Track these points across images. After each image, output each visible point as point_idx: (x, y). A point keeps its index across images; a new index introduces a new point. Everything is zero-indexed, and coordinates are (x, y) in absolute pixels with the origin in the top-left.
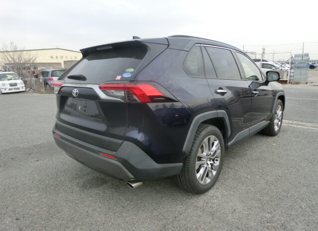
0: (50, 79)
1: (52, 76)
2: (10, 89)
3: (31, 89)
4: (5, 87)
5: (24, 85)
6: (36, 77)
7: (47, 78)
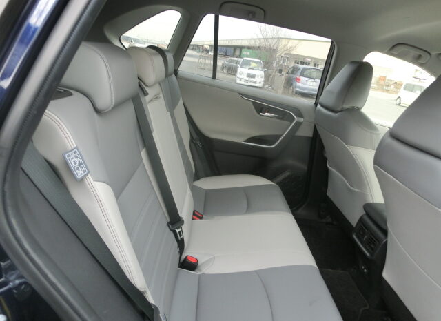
0: (297, 79)
1: (300, 76)
2: (246, 81)
3: (271, 86)
4: (241, 77)
5: (263, 79)
6: (280, 71)
7: (294, 76)
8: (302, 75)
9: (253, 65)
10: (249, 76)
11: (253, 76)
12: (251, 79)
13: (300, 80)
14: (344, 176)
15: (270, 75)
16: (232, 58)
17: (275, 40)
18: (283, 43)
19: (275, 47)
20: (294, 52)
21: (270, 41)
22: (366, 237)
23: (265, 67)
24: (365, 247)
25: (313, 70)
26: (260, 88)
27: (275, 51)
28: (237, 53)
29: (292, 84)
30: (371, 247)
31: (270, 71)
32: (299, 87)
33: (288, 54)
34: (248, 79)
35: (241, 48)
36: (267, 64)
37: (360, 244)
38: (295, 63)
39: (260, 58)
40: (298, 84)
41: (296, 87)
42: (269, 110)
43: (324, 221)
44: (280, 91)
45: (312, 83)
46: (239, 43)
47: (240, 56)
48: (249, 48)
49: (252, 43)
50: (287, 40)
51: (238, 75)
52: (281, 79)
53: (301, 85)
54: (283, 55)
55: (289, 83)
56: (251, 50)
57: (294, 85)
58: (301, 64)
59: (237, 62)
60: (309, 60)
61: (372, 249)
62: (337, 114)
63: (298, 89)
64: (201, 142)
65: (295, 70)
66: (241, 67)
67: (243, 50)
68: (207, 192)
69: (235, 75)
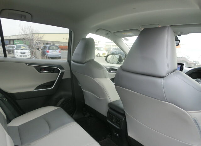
0: (47, 51)
1: (48, 50)
2: (20, 56)
3: (35, 57)
4: (17, 54)
5: (30, 54)
6: (38, 49)
7: (45, 50)
8: (49, 49)
9: (22, 48)
10: (22, 53)
11: (24, 53)
12: (23, 55)
13: (49, 51)
14: (93, 93)
15: (33, 51)
16: (9, 46)
17: (31, 35)
18: (36, 36)
19: (32, 38)
20: (42, 40)
21: (29, 35)
22: (114, 119)
23: (29, 48)
24: (115, 125)
25: (53, 46)
26: (29, 58)
27: (32, 40)
28: (12, 43)
29: (45, 54)
30: (118, 123)
31: (33, 50)
32: (49, 55)
33: (39, 41)
34: (22, 55)
35: (13, 40)
36: (30, 46)
37: (112, 124)
38: (44, 44)
39: (25, 44)
40: (48, 54)
41: (48, 55)
42: (45, 69)
43: (86, 116)
44: (41, 58)
45: (55, 52)
46: (12, 38)
47: (14, 44)
48: (18, 39)
49: (19, 37)
50: (38, 34)
51: (15, 54)
52: (39, 53)
53: (50, 54)
54: (37, 41)
55: (44, 54)
56: (19, 41)
57: (46, 54)
58: (46, 44)
59: (13, 47)
60: (50, 42)
61: (119, 124)
62: (85, 64)
63: (49, 56)
64: (6, 98)
65: (45, 47)
66: (16, 49)
67: (14, 41)
68: (19, 128)
69: (14, 54)
